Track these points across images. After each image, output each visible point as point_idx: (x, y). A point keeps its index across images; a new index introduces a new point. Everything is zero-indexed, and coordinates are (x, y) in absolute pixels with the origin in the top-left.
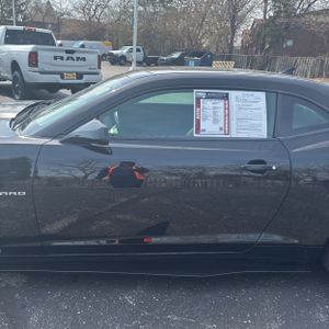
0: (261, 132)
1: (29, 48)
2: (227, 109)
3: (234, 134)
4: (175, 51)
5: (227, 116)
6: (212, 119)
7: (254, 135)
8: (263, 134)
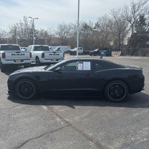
0: (89, 69)
1: (42, 52)
2: (83, 65)
3: (84, 69)
4: (97, 48)
5: (83, 66)
6: (80, 67)
7: (88, 69)
8: (90, 69)
